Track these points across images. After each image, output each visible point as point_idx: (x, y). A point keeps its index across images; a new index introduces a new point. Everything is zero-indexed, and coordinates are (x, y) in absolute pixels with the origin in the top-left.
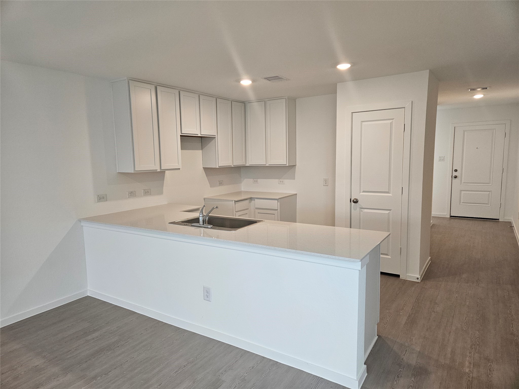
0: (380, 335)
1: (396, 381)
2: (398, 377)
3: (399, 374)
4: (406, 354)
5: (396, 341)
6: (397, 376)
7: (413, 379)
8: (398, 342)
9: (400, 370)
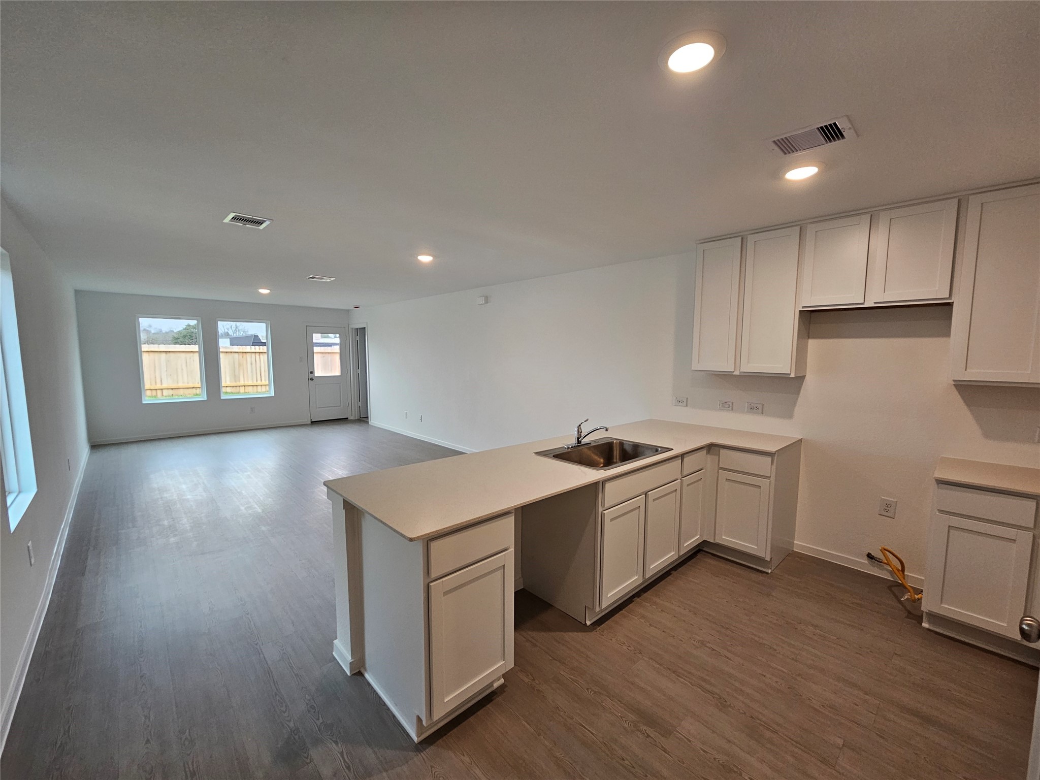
0: (422, 753)
1: (309, 700)
2: (313, 707)
3: (314, 712)
4: (342, 761)
5: (386, 771)
6: (315, 707)
7: (292, 724)
8: (381, 772)
9: (321, 721)
